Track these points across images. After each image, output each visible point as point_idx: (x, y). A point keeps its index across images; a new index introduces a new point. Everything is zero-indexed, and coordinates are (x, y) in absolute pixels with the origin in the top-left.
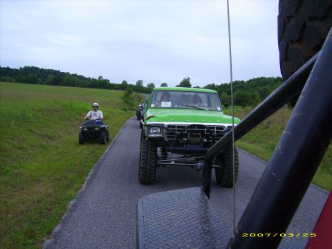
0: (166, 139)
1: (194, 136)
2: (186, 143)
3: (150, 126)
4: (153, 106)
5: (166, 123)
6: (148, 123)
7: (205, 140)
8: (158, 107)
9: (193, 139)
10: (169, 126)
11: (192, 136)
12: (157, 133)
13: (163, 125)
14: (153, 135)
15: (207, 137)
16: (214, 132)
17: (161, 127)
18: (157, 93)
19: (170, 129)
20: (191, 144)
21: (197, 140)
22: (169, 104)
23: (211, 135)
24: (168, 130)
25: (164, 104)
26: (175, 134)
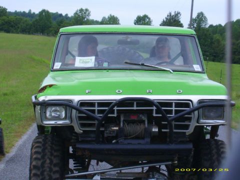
0: (78, 130)
1: (134, 122)
2: (117, 136)
3: (45, 105)
4: (58, 65)
5: (76, 98)
6: (42, 98)
7: (155, 130)
8: (68, 68)
9: (129, 129)
10: (83, 104)
11: (128, 122)
12: (58, 118)
13: (71, 101)
14: (53, 122)
15: (157, 122)
16: (170, 112)
17: (66, 105)
18: (68, 39)
19: (84, 108)
20: (126, 137)
21: (139, 128)
22: (90, 61)
23: (164, 118)
24: (80, 112)
25: (80, 62)
26: (94, 119)
